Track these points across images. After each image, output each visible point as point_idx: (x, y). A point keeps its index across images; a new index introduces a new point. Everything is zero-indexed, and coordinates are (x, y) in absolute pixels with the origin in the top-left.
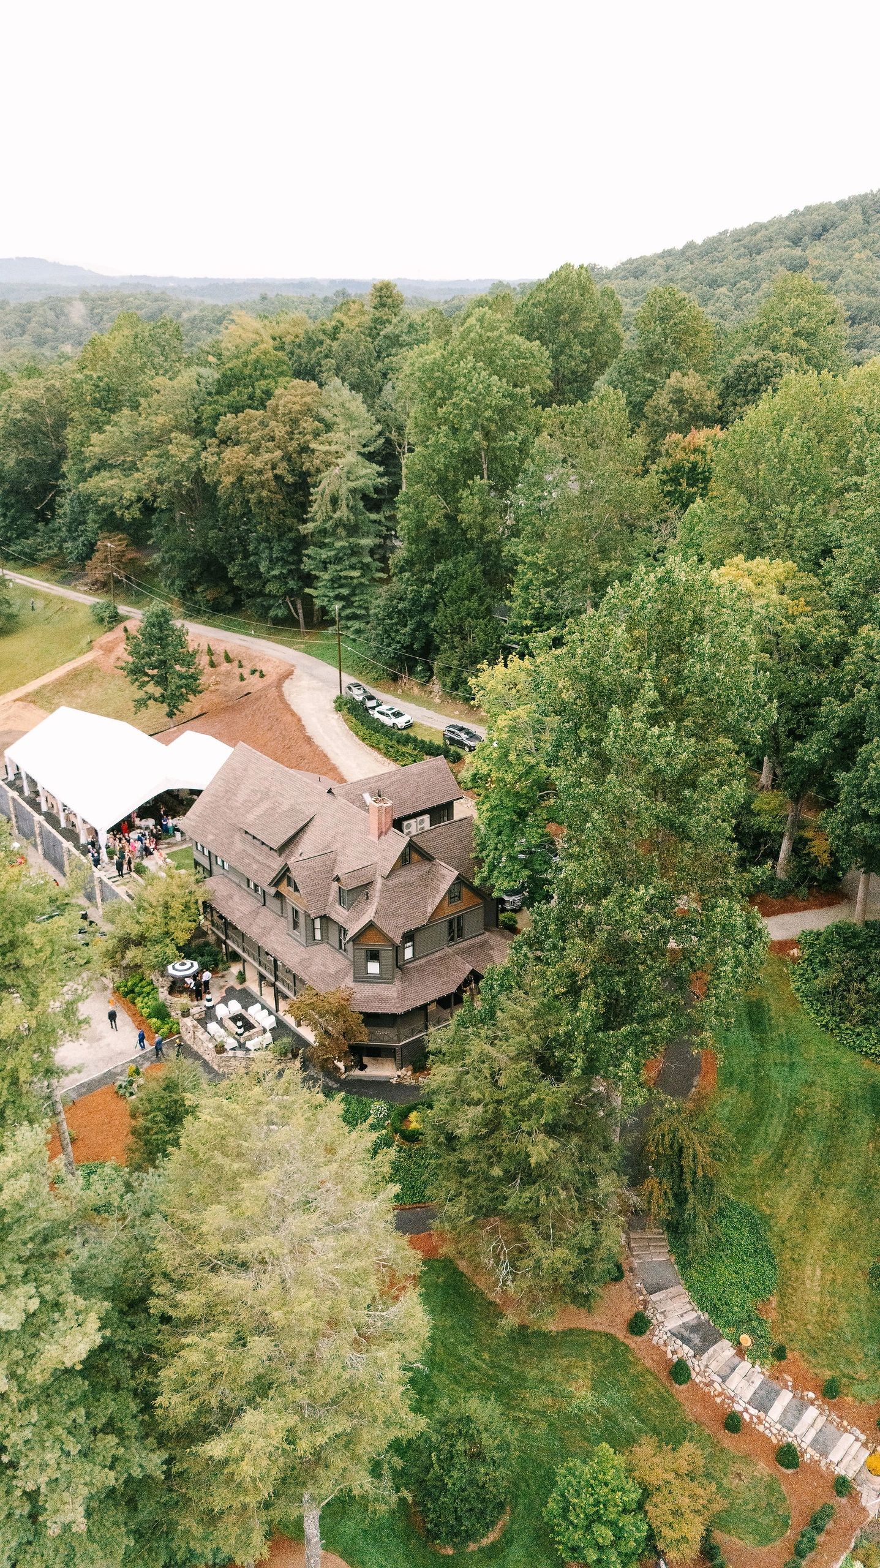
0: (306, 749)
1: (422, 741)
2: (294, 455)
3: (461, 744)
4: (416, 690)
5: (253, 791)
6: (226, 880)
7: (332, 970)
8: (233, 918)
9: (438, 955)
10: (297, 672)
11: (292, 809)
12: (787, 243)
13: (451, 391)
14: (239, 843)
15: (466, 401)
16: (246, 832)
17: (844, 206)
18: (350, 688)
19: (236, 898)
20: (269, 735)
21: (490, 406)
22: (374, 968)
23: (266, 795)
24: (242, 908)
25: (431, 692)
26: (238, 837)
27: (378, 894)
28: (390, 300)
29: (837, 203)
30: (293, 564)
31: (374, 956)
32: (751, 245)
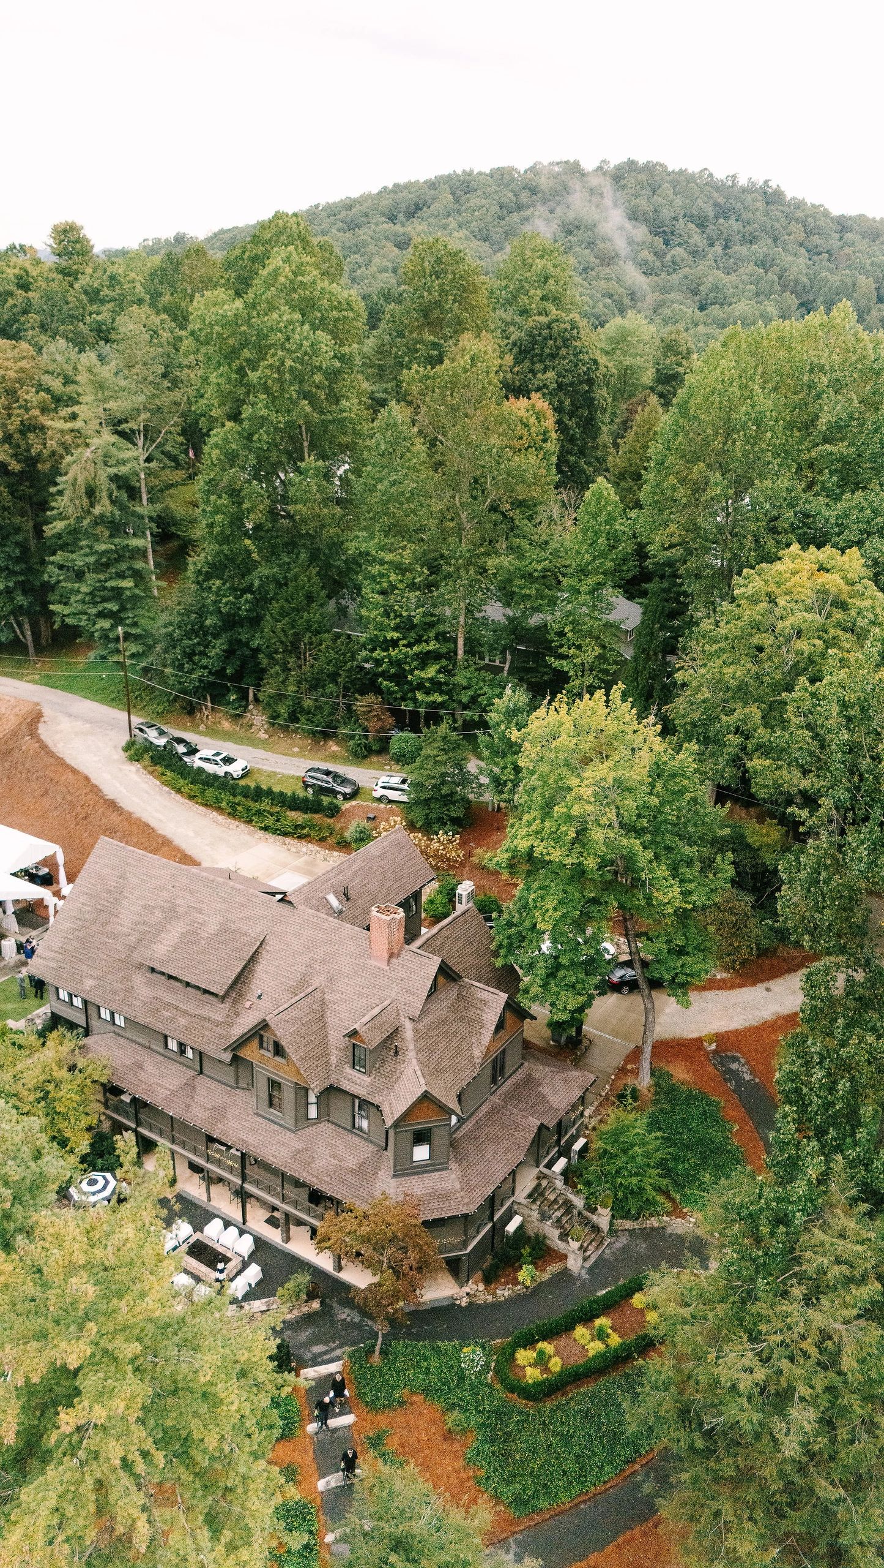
0: (115, 818)
1: (281, 794)
2: (17, 436)
3: (332, 792)
4: (226, 725)
5: (145, 907)
6: (122, 1041)
7: (352, 1162)
8: (156, 1097)
9: (484, 1109)
10: (47, 712)
11: (224, 930)
12: (383, 219)
13: (262, 351)
14: (144, 989)
15: (289, 363)
16: (153, 970)
17: (432, 185)
18: (141, 730)
19: (149, 1066)
20: (46, 802)
21: (320, 368)
22: (421, 1153)
23: (172, 913)
24: (165, 1082)
25: (251, 726)
26: (139, 980)
27: (411, 1047)
28: (78, 246)
29: (426, 182)
30: (21, 574)
31: (420, 1137)
32: (349, 220)
